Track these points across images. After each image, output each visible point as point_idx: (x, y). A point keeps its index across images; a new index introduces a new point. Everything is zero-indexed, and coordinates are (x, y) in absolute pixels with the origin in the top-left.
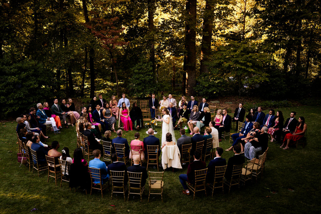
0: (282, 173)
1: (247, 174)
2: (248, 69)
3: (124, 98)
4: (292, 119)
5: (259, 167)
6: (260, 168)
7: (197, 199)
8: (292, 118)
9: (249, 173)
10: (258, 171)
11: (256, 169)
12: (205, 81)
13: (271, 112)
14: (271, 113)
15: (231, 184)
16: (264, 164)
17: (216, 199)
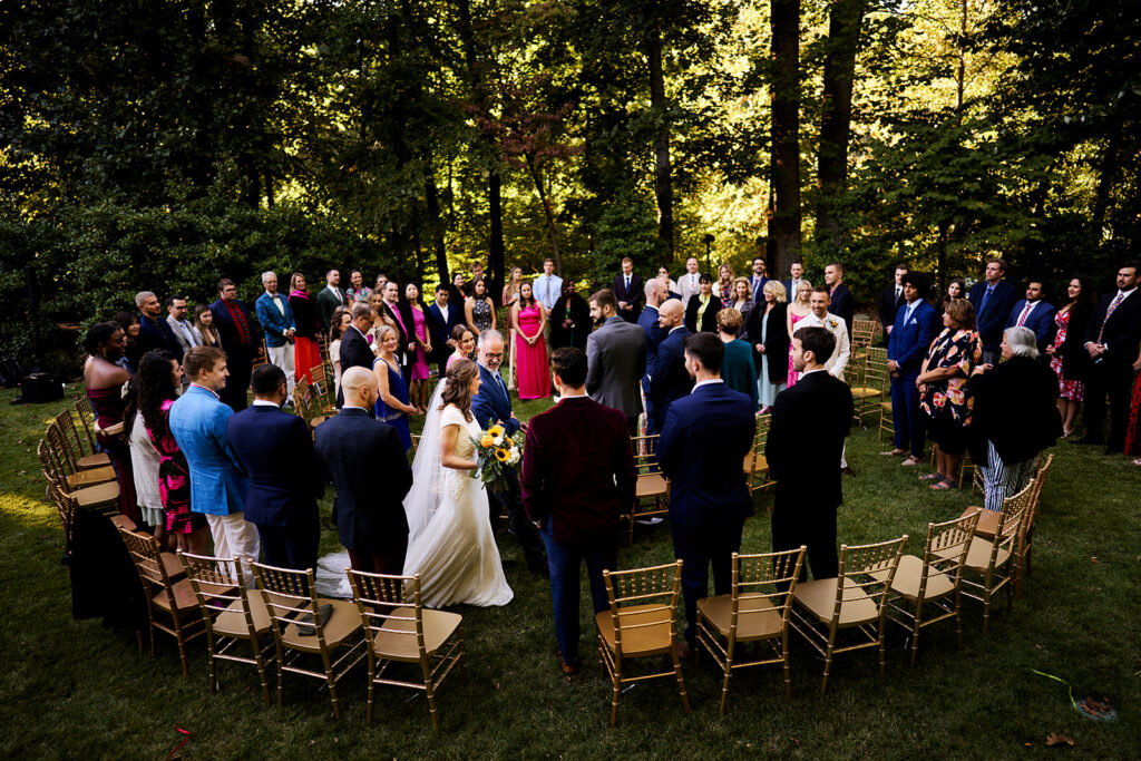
0: (1128, 584)
1: (928, 595)
2: (964, 204)
3: (549, 274)
4: (1127, 294)
5: (1003, 556)
6: (1008, 563)
7: (630, 719)
8: (1124, 290)
9: (940, 584)
10: (995, 573)
11: (985, 565)
12: (821, 255)
13: (1036, 290)
14: (1034, 293)
15: (834, 649)
16: (1028, 536)
17: (738, 734)
